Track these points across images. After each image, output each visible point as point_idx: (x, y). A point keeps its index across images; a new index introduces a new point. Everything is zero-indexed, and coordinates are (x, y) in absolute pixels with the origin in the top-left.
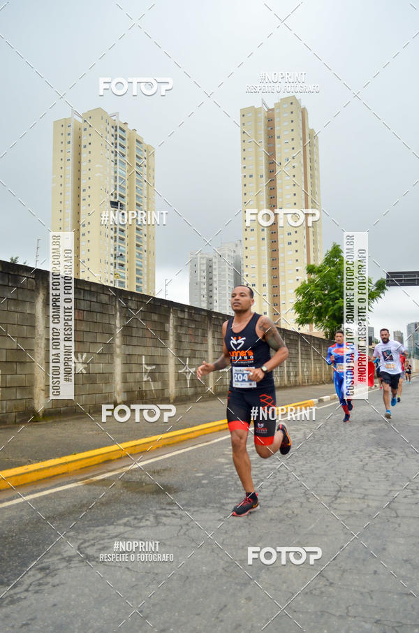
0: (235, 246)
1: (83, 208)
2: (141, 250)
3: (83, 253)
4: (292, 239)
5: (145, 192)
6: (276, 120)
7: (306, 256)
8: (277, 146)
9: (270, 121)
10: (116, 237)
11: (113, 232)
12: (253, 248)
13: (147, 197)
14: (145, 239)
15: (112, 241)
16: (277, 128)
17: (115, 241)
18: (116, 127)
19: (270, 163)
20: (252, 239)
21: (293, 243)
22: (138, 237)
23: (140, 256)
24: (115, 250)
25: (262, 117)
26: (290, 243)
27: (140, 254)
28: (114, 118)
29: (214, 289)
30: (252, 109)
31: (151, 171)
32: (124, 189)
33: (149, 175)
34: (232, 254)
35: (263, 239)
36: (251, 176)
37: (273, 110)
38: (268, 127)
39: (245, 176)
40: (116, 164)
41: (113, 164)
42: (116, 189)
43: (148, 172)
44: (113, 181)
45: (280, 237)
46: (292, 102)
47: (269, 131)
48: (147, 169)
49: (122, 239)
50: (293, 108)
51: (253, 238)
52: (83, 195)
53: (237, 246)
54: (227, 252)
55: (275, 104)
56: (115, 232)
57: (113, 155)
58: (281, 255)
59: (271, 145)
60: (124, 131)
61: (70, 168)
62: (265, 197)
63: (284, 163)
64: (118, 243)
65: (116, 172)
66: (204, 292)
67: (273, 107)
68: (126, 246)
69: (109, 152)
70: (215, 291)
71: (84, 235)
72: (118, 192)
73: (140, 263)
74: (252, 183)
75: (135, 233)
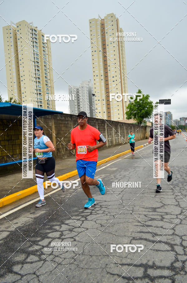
0: (88, 82)
1: (21, 68)
2: (48, 87)
3: (22, 89)
4: (114, 79)
5: (47, 60)
6: (106, 25)
7: (120, 86)
8: (106, 37)
9: (103, 25)
10: (36, 81)
11: (35, 79)
12: (98, 84)
13: (49, 62)
14: (49, 81)
15: (35, 83)
16: (106, 29)
17: (36, 83)
18: (32, 29)
19: (103, 45)
20: (97, 80)
21: (115, 81)
22: (46, 81)
23: (48, 90)
24: (37, 87)
25: (99, 23)
26: (114, 81)
27: (47, 88)
28: (31, 25)
29: (80, 102)
30: (94, 20)
31: (49, 50)
32: (38, 59)
33: (48, 52)
34: (87, 86)
35: (102, 80)
36: (95, 51)
37: (103, 20)
38: (102, 28)
39: (93, 51)
40: (34, 47)
41: (32, 47)
42: (34, 59)
43: (48, 50)
44: (33, 55)
45: (109, 78)
46: (112, 16)
47: (102, 30)
48: (48, 49)
49: (39, 82)
50: (112, 19)
51: (98, 79)
52: (20, 62)
53: (89, 82)
54: (85, 85)
55: (105, 17)
56: (36, 79)
57: (32, 43)
58: (110, 87)
59: (104, 36)
60: (36, 31)
61: (12, 49)
62: (102, 61)
63: (109, 44)
64: (38, 84)
65: (34, 51)
66: (76, 104)
67: (104, 18)
68: (41, 85)
69: (30, 42)
70: (81, 103)
71: (22, 81)
72: (36, 60)
73: (48, 93)
74: (96, 54)
75: (45, 79)
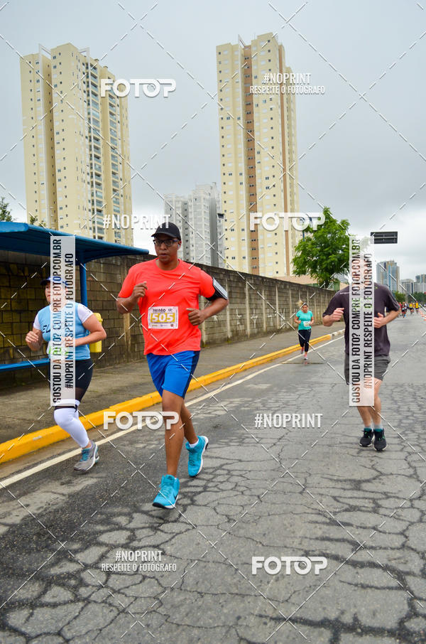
0: (210, 188)
1: (58, 152)
2: (118, 195)
3: (60, 200)
4: (270, 183)
5: (119, 134)
6: (254, 58)
7: (283, 201)
9: (247, 58)
10: (92, 182)
11: (89, 177)
12: (231, 193)
13: (122, 139)
14: (121, 183)
15: (89, 186)
16: (254, 68)
17: (92, 186)
18: (87, 65)
19: (247, 105)
20: (231, 184)
21: (271, 187)
22: (114, 182)
23: (117, 202)
24: (92, 195)
25: (239, 55)
26: (267, 188)
27: (117, 199)
28: (84, 54)
29: (191, 233)
30: (229, 46)
31: (124, 111)
32: (98, 131)
33: (122, 115)
34: (208, 197)
36: (228, 118)
37: (249, 47)
38: (245, 65)
39: (222, 118)
40: (89, 104)
41: (86, 104)
42: (90, 132)
43: (121, 112)
44: (86, 123)
45: (258, 181)
46: (270, 39)
47: (245, 70)
48: (120, 110)
49: (99, 184)
50: (270, 46)
51: (231, 182)
52: (57, 138)
53: (212, 188)
54: (203, 195)
55: (252, 41)
56: (92, 177)
57: (85, 95)
58: (259, 200)
60: (95, 68)
61: (41, 109)
62: (242, 140)
63: (261, 104)
64: (95, 189)
65: (89, 114)
67: (250, 44)
68: (103, 191)
69: (81, 92)
70: (191, 235)
71: (60, 180)
72: (92, 135)
74: (229, 125)
75: (112, 178)
